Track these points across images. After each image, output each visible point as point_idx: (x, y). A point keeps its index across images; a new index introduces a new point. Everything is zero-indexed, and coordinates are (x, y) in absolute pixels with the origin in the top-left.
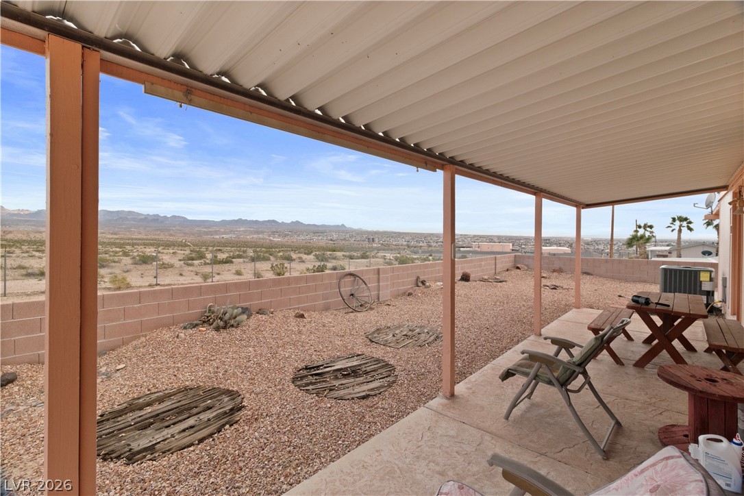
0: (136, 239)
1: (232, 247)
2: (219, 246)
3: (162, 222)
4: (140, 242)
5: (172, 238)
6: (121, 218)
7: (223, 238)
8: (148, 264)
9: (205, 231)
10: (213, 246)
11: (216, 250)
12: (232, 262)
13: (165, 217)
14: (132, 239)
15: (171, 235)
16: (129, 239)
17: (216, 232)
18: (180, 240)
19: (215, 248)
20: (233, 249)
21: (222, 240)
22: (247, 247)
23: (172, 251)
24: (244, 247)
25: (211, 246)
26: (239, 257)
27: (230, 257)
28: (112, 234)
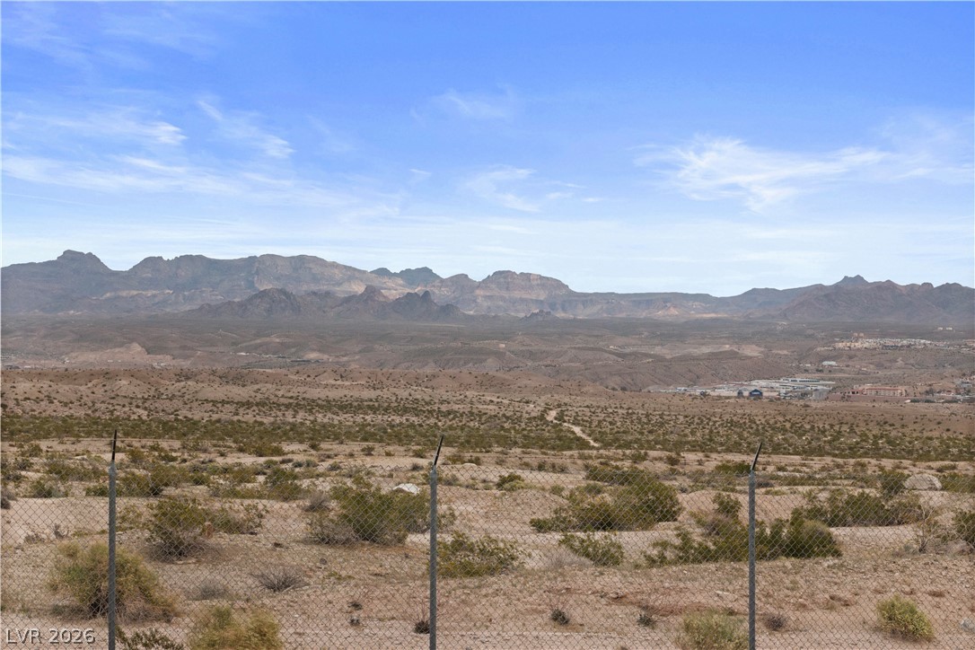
0: (328, 405)
1: (808, 452)
2: (735, 448)
3: (447, 309)
4: (346, 419)
5: (490, 403)
6: (263, 294)
7: (757, 395)
8: (386, 545)
9: (659, 359)
10: (705, 447)
11: (724, 468)
12: (828, 547)
13: (460, 281)
14: (311, 405)
15: (487, 382)
16: (296, 406)
17: (719, 367)
18: (533, 410)
19: (715, 461)
20: (817, 463)
21: (754, 410)
22: (899, 450)
23: (494, 473)
24: (877, 453)
25: (694, 447)
26: (864, 513)
27: (816, 513)
28: (225, 378)
